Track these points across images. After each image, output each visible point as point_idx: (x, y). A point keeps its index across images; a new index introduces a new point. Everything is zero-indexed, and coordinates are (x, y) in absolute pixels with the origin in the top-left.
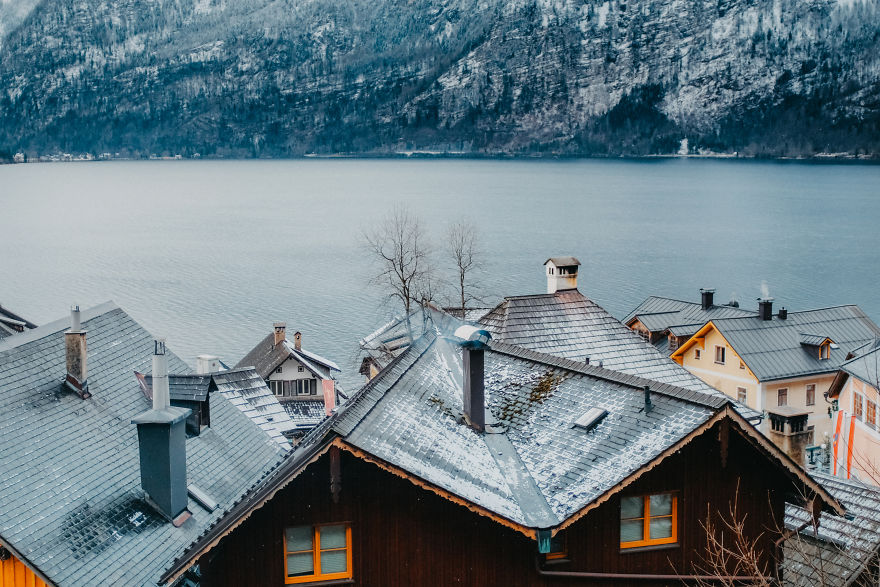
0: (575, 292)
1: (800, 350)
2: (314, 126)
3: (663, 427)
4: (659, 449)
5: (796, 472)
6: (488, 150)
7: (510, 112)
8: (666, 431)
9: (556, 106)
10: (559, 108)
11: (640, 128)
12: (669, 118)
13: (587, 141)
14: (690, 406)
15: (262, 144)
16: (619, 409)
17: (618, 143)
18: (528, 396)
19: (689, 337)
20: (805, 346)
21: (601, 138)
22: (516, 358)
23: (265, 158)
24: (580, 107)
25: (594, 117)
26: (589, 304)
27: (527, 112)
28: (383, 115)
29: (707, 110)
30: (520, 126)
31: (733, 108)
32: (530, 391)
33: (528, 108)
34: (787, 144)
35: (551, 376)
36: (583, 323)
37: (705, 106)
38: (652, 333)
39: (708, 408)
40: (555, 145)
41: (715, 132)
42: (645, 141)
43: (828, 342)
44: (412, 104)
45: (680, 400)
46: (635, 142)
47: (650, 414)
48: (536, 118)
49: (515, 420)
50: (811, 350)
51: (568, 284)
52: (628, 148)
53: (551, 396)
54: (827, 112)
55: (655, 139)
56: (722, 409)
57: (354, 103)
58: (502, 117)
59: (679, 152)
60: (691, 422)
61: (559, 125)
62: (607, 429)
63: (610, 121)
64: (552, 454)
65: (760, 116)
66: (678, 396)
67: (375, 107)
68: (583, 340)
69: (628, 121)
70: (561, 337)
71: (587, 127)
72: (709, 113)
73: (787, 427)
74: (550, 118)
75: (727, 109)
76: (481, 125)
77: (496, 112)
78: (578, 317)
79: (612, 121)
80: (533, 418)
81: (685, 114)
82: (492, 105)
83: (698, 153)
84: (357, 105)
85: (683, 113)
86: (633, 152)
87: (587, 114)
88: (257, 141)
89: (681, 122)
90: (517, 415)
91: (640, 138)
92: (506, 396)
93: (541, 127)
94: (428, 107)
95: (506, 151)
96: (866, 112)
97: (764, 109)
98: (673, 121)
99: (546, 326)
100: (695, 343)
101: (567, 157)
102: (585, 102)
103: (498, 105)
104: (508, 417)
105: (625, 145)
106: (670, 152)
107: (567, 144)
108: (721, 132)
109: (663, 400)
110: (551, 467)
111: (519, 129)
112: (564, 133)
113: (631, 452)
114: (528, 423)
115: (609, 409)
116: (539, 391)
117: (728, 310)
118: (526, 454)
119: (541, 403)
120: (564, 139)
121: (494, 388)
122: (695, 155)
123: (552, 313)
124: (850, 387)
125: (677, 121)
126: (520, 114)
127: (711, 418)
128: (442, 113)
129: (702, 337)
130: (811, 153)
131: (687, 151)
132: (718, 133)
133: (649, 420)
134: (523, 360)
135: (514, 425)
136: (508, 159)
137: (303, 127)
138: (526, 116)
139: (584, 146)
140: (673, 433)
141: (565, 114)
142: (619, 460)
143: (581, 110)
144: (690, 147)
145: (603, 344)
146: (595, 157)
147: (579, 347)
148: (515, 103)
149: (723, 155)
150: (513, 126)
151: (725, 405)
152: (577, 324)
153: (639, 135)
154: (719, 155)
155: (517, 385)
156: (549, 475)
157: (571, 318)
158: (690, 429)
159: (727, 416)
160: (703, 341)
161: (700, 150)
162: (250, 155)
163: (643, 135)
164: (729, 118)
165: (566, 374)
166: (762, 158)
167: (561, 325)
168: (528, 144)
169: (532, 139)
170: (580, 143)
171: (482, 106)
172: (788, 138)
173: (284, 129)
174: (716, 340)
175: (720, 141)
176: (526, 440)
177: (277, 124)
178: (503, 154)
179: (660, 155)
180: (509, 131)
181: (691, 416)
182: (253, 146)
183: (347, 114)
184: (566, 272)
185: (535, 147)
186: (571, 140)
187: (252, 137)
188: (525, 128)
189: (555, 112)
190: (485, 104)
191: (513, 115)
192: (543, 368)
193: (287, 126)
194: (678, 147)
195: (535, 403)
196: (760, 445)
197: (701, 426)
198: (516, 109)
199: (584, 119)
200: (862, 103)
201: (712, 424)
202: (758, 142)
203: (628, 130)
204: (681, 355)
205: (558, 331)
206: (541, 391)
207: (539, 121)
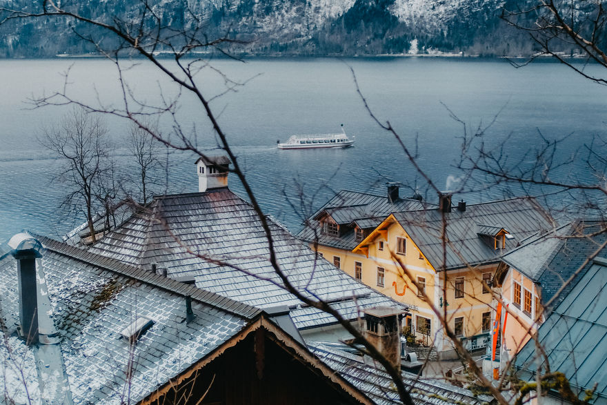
0: (227, 191)
1: (477, 241)
2: (65, 27)
3: (199, 338)
4: (190, 361)
5: (339, 381)
6: (231, 50)
7: (251, 13)
8: (201, 343)
9: (295, 8)
10: (298, 11)
11: (373, 29)
12: (400, 20)
13: (324, 42)
14: (228, 316)
15: (15, 45)
16: (165, 318)
17: (353, 43)
18: (89, 305)
19: (372, 229)
20: (482, 237)
21: (336, 39)
22: (89, 264)
23: (18, 58)
24: (317, 10)
25: (330, 19)
26: (240, 202)
27: (267, 14)
28: (132, 17)
29: (436, 12)
30: (261, 27)
31: (459, 11)
32: (92, 299)
33: (268, 11)
34: (508, 45)
35: (114, 283)
36: (232, 221)
37: (433, 8)
38: (341, 225)
39: (243, 318)
40: (295, 45)
41: (442, 34)
42: (378, 41)
43: (503, 233)
44: (159, 7)
45: (220, 310)
46: (368, 43)
47: (190, 325)
48: (276, 20)
49: (72, 329)
50: (487, 240)
51: (218, 183)
52: (362, 48)
53: (109, 304)
54: (545, 15)
55: (387, 39)
56: (256, 319)
57: (104, 5)
58: (244, 19)
59: (410, 52)
60: (224, 333)
61: (297, 27)
62: (149, 340)
63: (345, 23)
64: (93, 368)
65: (483, 18)
66: (219, 306)
67: (124, 10)
68: (230, 238)
69: (362, 23)
70: (208, 235)
71: (323, 28)
72: (437, 15)
73: (380, 327)
74: (289, 20)
75: (453, 12)
76: (224, 26)
77: (239, 14)
78: (227, 215)
79: (347, 24)
80: (87, 328)
81: (415, 17)
82: (234, 8)
83: (427, 53)
84: (106, 8)
85: (413, 15)
86: (366, 52)
87: (324, 16)
88: (10, 41)
89: (411, 24)
90: (74, 324)
91: (374, 39)
92: (71, 304)
93: (281, 29)
94: (174, 10)
95: (248, 51)
96: (580, 15)
97: (488, 12)
98: (404, 23)
99: (194, 224)
100: (378, 235)
101: (305, 56)
102: (322, 5)
103: (240, 8)
104: (67, 327)
105: (359, 45)
106: (401, 52)
107: (305, 45)
108: (449, 32)
109: (206, 309)
110: (90, 381)
111: (260, 30)
112: (302, 33)
113: (164, 365)
114: (81, 333)
115: (154, 319)
116: (99, 299)
117: (413, 203)
118: (72, 366)
119: (98, 312)
120: (302, 39)
121: (63, 296)
122: (424, 55)
123: (200, 211)
124: (512, 276)
125: (407, 23)
126: (260, 16)
127: (244, 329)
128: (187, 15)
129: (386, 229)
130: (531, 52)
131: (417, 50)
132: (445, 33)
133: (189, 331)
134: (95, 266)
135: (69, 335)
136: (251, 58)
137: (55, 28)
138: (267, 18)
139: (321, 46)
140: (206, 345)
141: (303, 16)
142: (151, 373)
143: (318, 12)
144: (419, 46)
145: (250, 241)
146: (330, 57)
147: (226, 244)
148: (256, 5)
149: (450, 55)
150: (255, 28)
151: (259, 315)
152: (226, 222)
153: (372, 36)
154: (446, 55)
155: (82, 293)
156: (85, 389)
157: (220, 216)
158: (222, 340)
159: (262, 327)
160: (386, 233)
161: (429, 50)
162: (4, 55)
163: (376, 36)
164: (456, 20)
165: (128, 282)
166: (485, 58)
167: (209, 223)
168: (268, 44)
169: (273, 39)
170: (317, 43)
171: (225, 8)
172: (510, 38)
173: (37, 30)
174: (397, 232)
175: (446, 41)
176: (74, 352)
177: (30, 26)
178: (246, 54)
179: (392, 55)
180: (251, 32)
181: (226, 327)
182: (7, 46)
183: (98, 16)
184: (217, 171)
185: (275, 47)
186: (310, 40)
187: (6, 38)
188: (266, 29)
189: (294, 14)
190: (229, 6)
191: (255, 17)
192: (109, 275)
193: (39, 28)
194: (408, 47)
195: (93, 312)
196: (298, 355)
197: (234, 337)
198: (258, 12)
199: (321, 21)
200: (577, 7)
201: (245, 335)
202: (482, 42)
203: (362, 31)
204: (366, 246)
205: (206, 229)
206: (102, 298)
207: (279, 23)
